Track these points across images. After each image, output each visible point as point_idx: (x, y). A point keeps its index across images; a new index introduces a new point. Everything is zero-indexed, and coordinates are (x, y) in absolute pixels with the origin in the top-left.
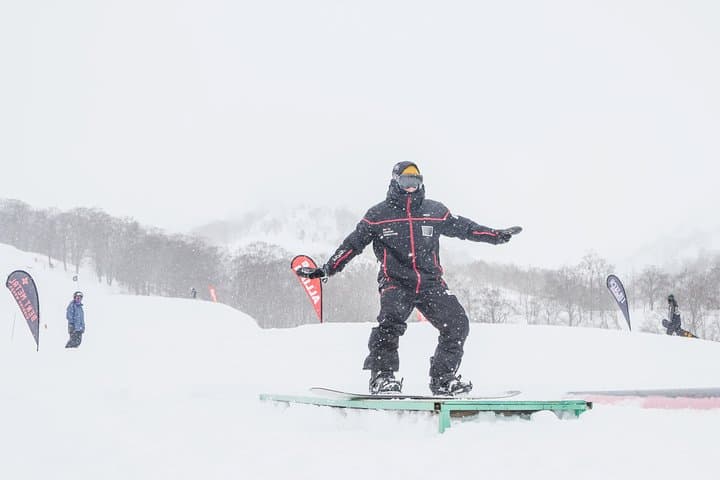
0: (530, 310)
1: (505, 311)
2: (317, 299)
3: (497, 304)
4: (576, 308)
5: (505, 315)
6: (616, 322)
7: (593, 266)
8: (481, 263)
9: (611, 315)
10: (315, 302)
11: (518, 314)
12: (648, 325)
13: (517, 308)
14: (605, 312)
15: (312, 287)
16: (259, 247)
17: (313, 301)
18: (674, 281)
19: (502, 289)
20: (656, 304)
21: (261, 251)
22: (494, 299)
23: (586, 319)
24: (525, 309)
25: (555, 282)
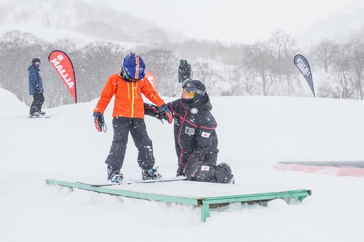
0: (232, 77)
1: (213, 79)
2: (71, 85)
3: (207, 74)
4: (268, 73)
5: (214, 82)
6: (299, 83)
7: (281, 40)
8: (194, 41)
9: (295, 78)
10: (70, 87)
11: (224, 80)
12: (324, 85)
13: (222, 76)
14: (291, 75)
15: (67, 75)
16: (14, 35)
17: (68, 86)
18: (343, 50)
19: (210, 61)
20: (330, 68)
21: (17, 39)
22: (205, 70)
23: (276, 82)
24: (229, 77)
25: (251, 54)
